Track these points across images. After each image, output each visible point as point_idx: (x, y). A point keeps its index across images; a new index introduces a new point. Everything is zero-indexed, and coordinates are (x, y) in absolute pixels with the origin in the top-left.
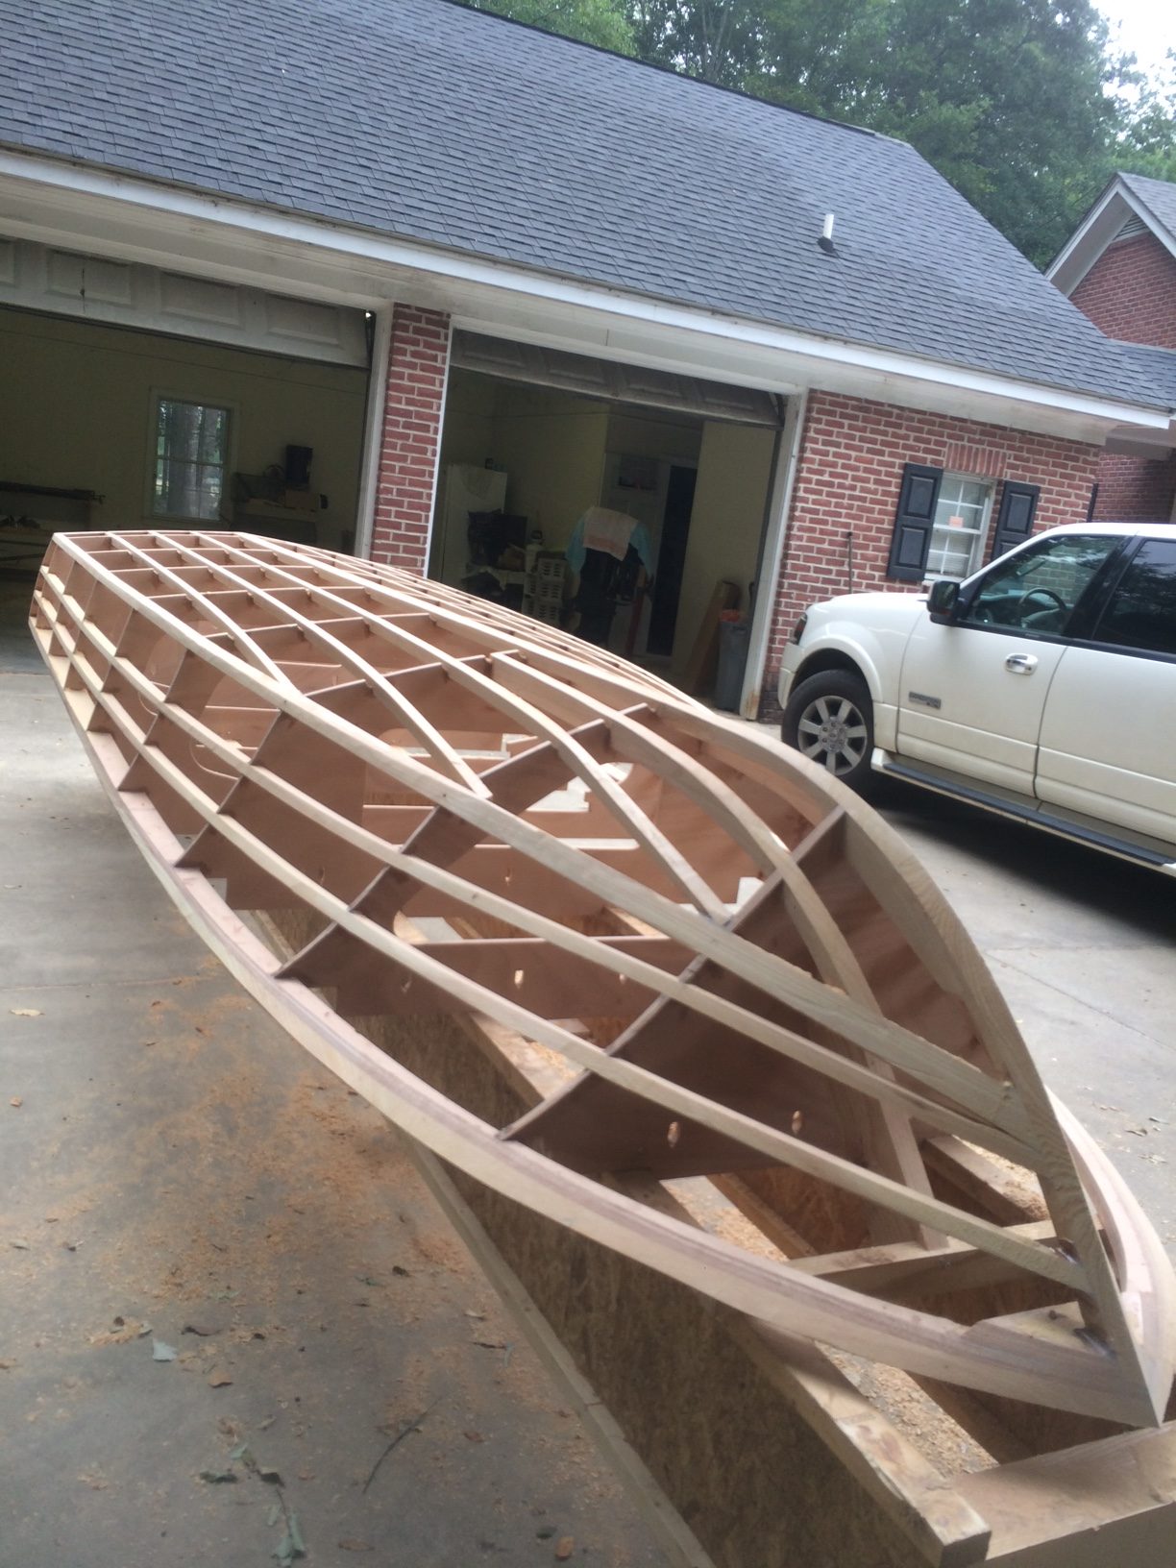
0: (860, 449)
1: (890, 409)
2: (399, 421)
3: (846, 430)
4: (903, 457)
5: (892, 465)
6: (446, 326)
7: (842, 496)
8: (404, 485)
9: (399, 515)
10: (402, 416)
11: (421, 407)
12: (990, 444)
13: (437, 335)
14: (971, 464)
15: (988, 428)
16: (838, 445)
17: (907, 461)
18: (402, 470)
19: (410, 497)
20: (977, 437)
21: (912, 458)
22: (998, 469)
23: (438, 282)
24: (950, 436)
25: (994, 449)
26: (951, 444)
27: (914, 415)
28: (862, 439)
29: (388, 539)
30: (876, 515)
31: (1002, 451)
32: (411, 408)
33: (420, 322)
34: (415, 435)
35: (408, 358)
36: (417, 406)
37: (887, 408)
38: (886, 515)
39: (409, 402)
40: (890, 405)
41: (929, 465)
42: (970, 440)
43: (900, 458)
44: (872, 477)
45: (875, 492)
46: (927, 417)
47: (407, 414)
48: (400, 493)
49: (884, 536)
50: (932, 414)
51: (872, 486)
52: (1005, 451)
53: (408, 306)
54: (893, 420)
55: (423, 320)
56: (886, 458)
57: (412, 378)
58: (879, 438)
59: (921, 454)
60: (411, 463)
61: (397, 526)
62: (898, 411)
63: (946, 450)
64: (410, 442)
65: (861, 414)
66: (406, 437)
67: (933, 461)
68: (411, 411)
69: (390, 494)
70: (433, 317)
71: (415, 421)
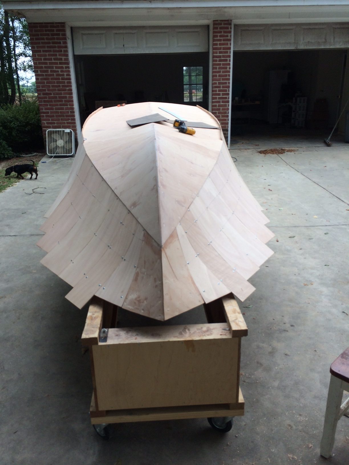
2: (217, 60)
6: (230, 24)
8: (220, 80)
9: (219, 91)
10: (218, 58)
11: (224, 53)
13: (227, 28)
18: (219, 76)
19: (222, 84)
23: (226, 10)
29: (216, 99)
32: (221, 55)
34: (223, 64)
35: (219, 38)
36: (222, 53)
39: (220, 53)
47: (220, 57)
48: (219, 83)
53: (217, 21)
55: (222, 24)
60: (222, 73)
61: (219, 94)
64: (221, 66)
66: (220, 64)
68: (221, 56)
69: (217, 84)
70: (226, 22)
71: (222, 59)
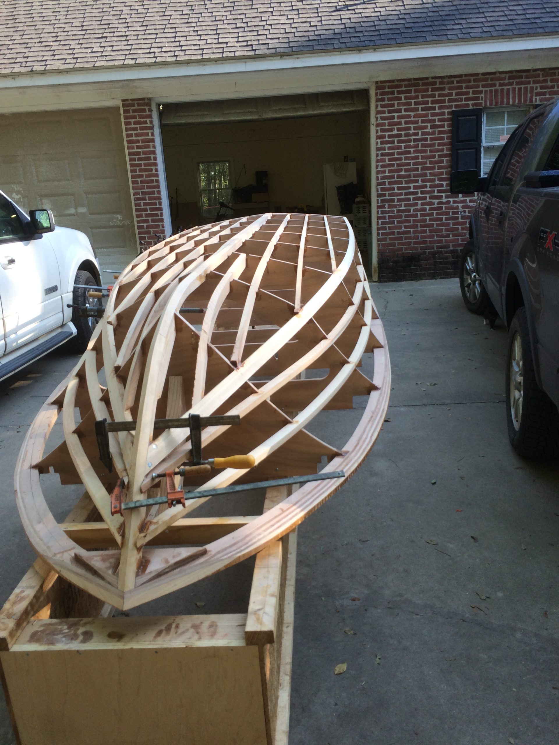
0: (417, 110)
1: (434, 80)
2: (135, 158)
3: (403, 101)
4: (451, 107)
5: (443, 114)
6: (149, 105)
7: (410, 141)
8: (144, 189)
9: (145, 204)
10: (136, 155)
11: (144, 148)
12: (517, 84)
13: (145, 110)
14: (505, 100)
15: (514, 74)
16: (400, 111)
17: (454, 109)
18: (142, 182)
19: (149, 194)
20: (507, 81)
21: (456, 106)
22: (528, 97)
23: (136, 84)
24: (483, 86)
25: (523, 86)
26: (486, 91)
27: (453, 79)
28: (416, 103)
30: (436, 147)
31: (529, 86)
32: (140, 150)
33: (135, 106)
34: (144, 163)
35: (134, 126)
36: (142, 148)
37: (430, 80)
38: (444, 146)
39: (138, 147)
40: (433, 78)
41: (471, 107)
42: (500, 85)
43: (448, 109)
44: (429, 125)
45: (434, 133)
46: (464, 78)
47: (138, 153)
48: (143, 193)
49: (445, 159)
50: (466, 75)
51: (430, 130)
52: (531, 85)
53: (127, 100)
54: (438, 86)
55: (136, 105)
56: (437, 111)
57: (137, 135)
58: (430, 99)
59: (463, 102)
60: (146, 178)
61: (146, 210)
62: (440, 80)
63: (483, 95)
64: (143, 167)
65: (413, 89)
66: (140, 165)
67: (473, 105)
68: (140, 152)
69: (140, 195)
70: (141, 102)
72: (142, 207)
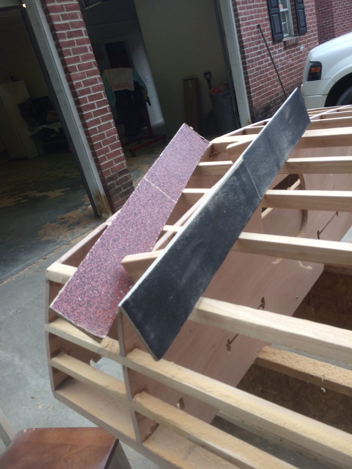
2: (64, 34)
7: (251, 7)
8: (85, 77)
9: (92, 98)
10: (64, 29)
11: (72, 18)
18: (81, 67)
19: (92, 84)
29: (91, 117)
30: (263, 13)
32: (67, 21)
34: (77, 40)
36: (69, 19)
38: (266, 11)
39: (65, 17)
48: (86, 83)
49: (268, 22)
60: (83, 61)
61: (92, 107)
64: (76, 46)
69: (82, 86)
71: (73, 30)
72: (89, 103)
